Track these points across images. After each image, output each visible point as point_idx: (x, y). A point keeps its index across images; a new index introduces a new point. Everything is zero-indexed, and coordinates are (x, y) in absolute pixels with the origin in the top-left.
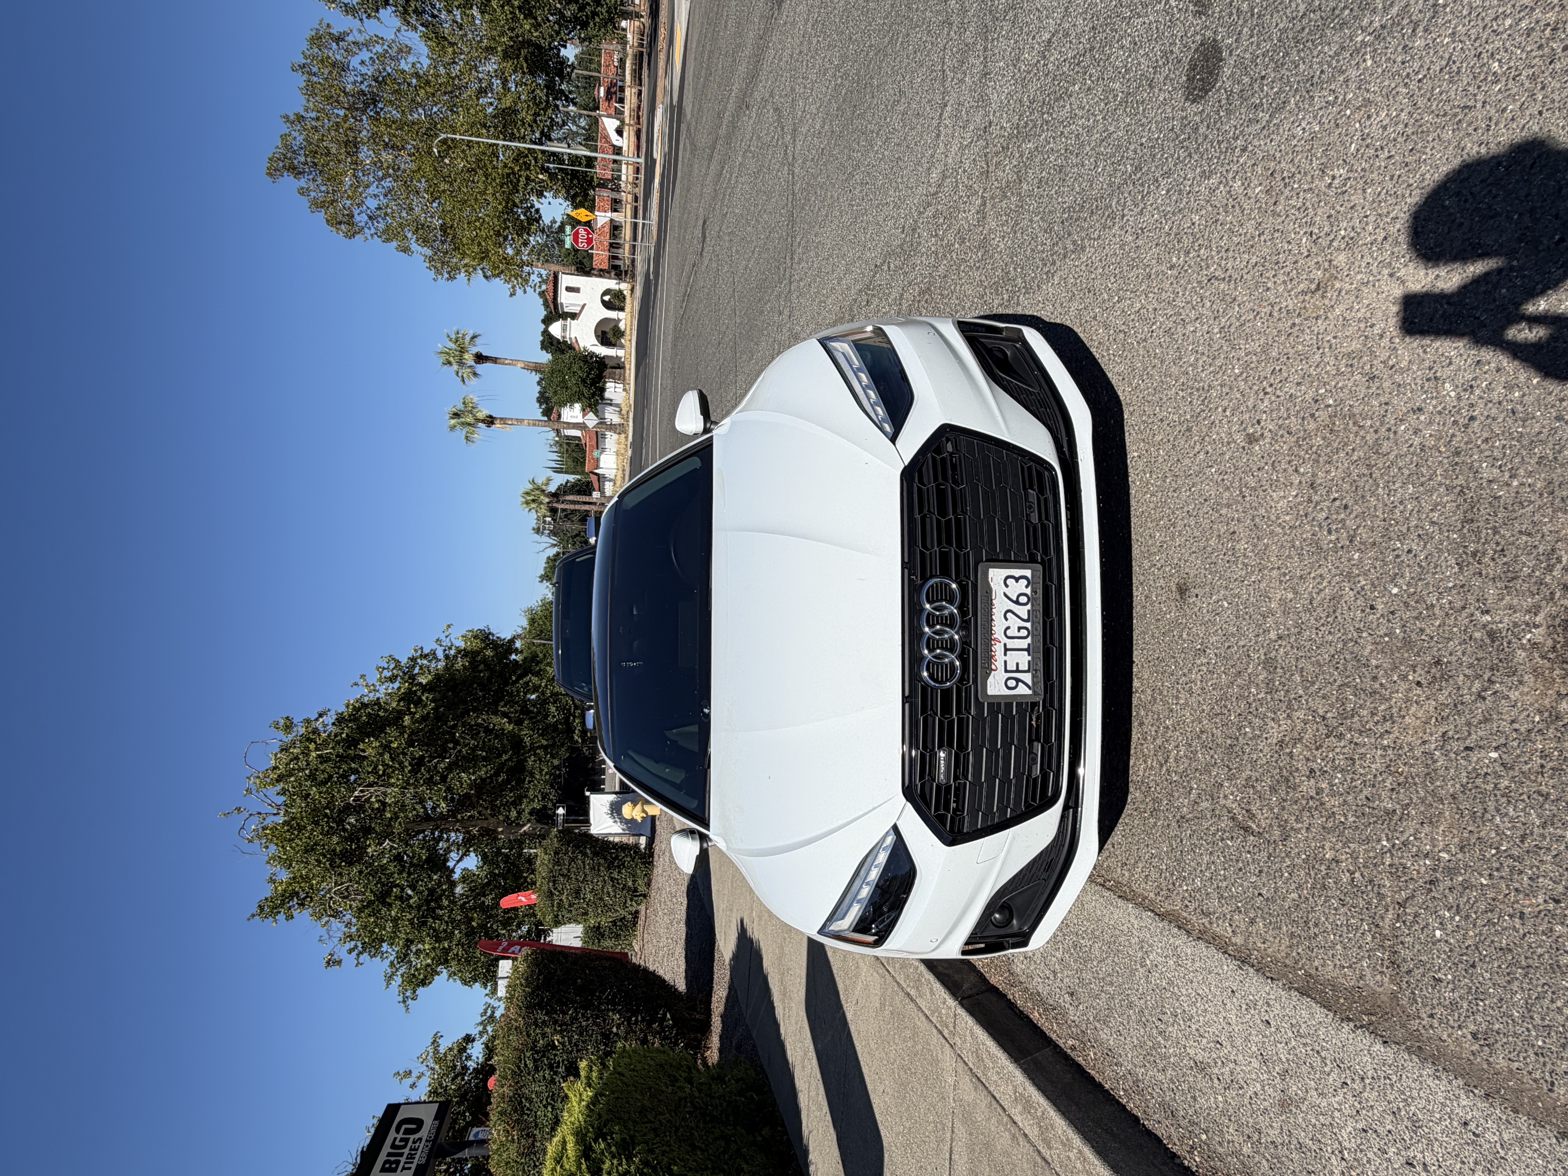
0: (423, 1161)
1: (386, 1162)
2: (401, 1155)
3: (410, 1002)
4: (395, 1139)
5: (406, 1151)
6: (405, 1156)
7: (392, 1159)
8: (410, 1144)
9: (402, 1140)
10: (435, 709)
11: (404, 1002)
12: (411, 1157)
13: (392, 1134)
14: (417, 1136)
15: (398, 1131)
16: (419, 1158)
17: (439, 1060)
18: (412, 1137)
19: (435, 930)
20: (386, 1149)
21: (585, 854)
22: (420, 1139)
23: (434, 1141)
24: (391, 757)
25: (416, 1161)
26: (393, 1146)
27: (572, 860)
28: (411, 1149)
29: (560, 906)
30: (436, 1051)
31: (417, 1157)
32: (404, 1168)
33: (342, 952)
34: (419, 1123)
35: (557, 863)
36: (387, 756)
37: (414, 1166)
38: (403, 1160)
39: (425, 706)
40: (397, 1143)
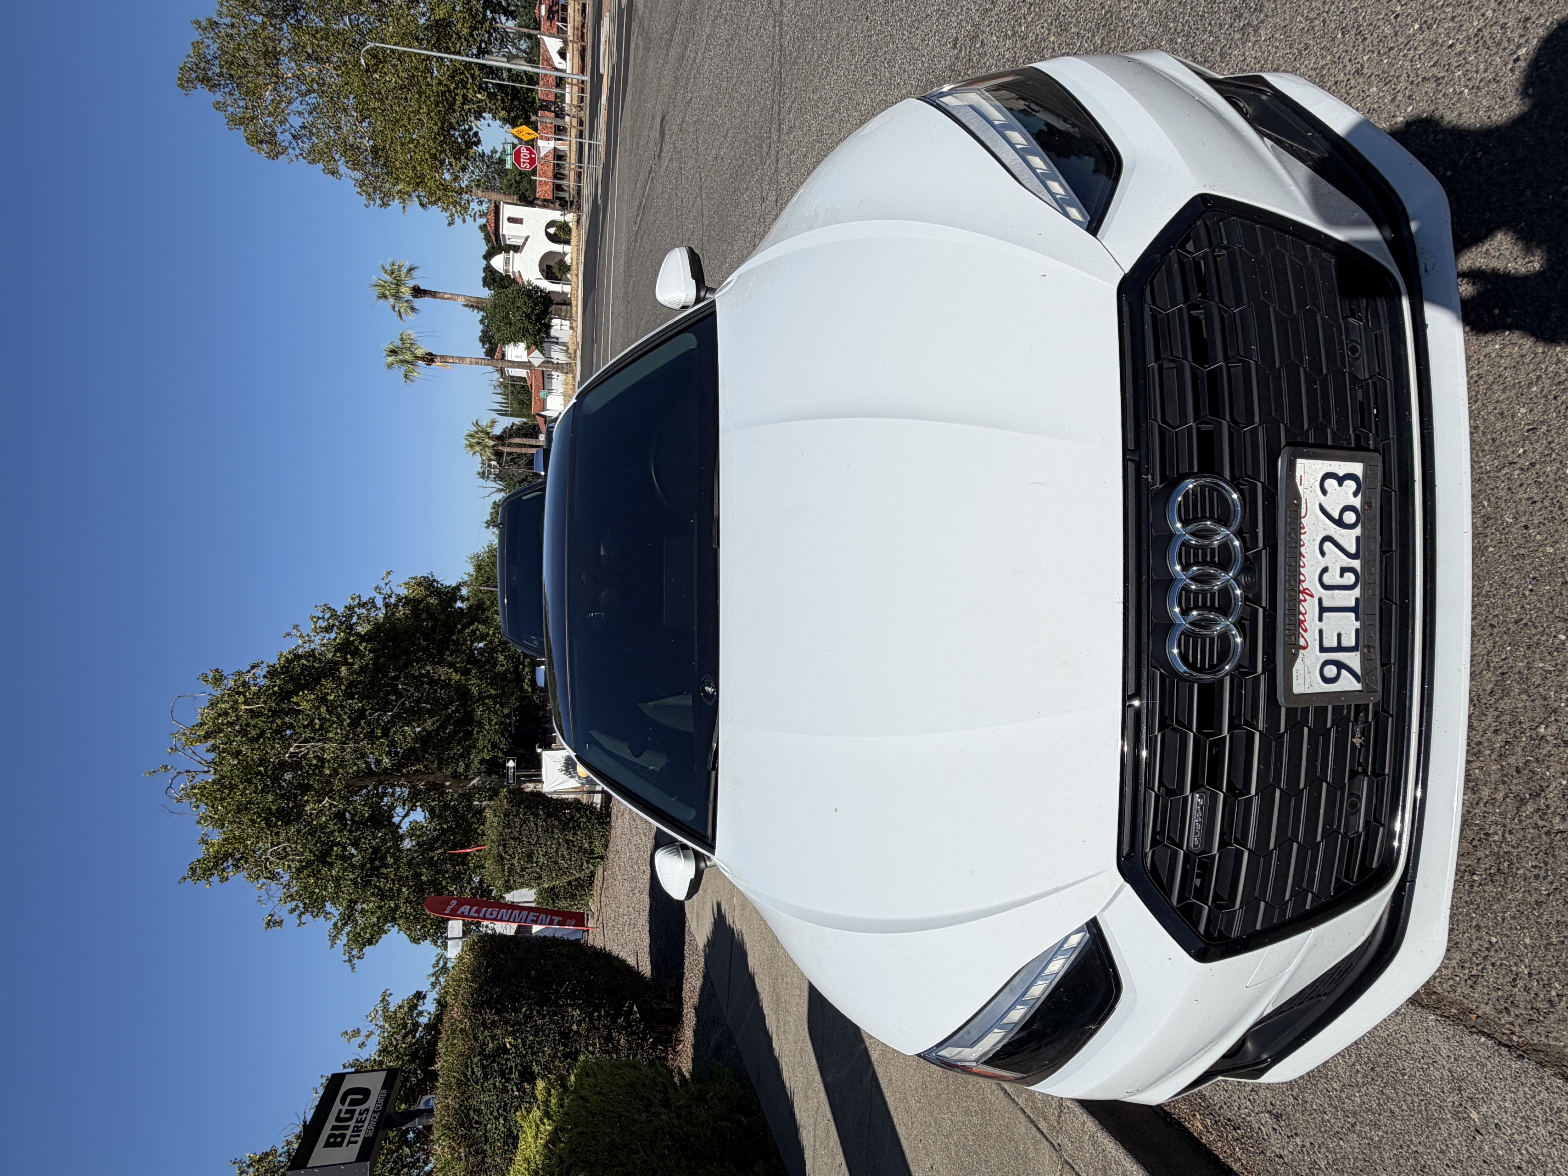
0: (371, 1134)
1: (330, 1136)
2: (347, 1128)
3: (356, 961)
4: (340, 1111)
5: (352, 1124)
6: (351, 1129)
7: (337, 1132)
8: (356, 1115)
9: (347, 1112)
10: (376, 659)
11: (350, 961)
12: (357, 1129)
13: (337, 1106)
14: (363, 1107)
15: (343, 1102)
16: (366, 1130)
17: (388, 1018)
18: (358, 1108)
19: (380, 889)
20: (331, 1122)
21: (537, 816)
22: (367, 1110)
23: (382, 1112)
24: (328, 710)
25: (362, 1134)
26: (338, 1119)
27: (524, 822)
28: (357, 1122)
29: (511, 870)
30: (385, 1009)
31: (364, 1129)
32: (350, 1142)
33: (283, 911)
34: (366, 1093)
35: (508, 826)
36: (323, 709)
37: (360, 1140)
38: (349, 1133)
39: (362, 657)
40: (342, 1115)
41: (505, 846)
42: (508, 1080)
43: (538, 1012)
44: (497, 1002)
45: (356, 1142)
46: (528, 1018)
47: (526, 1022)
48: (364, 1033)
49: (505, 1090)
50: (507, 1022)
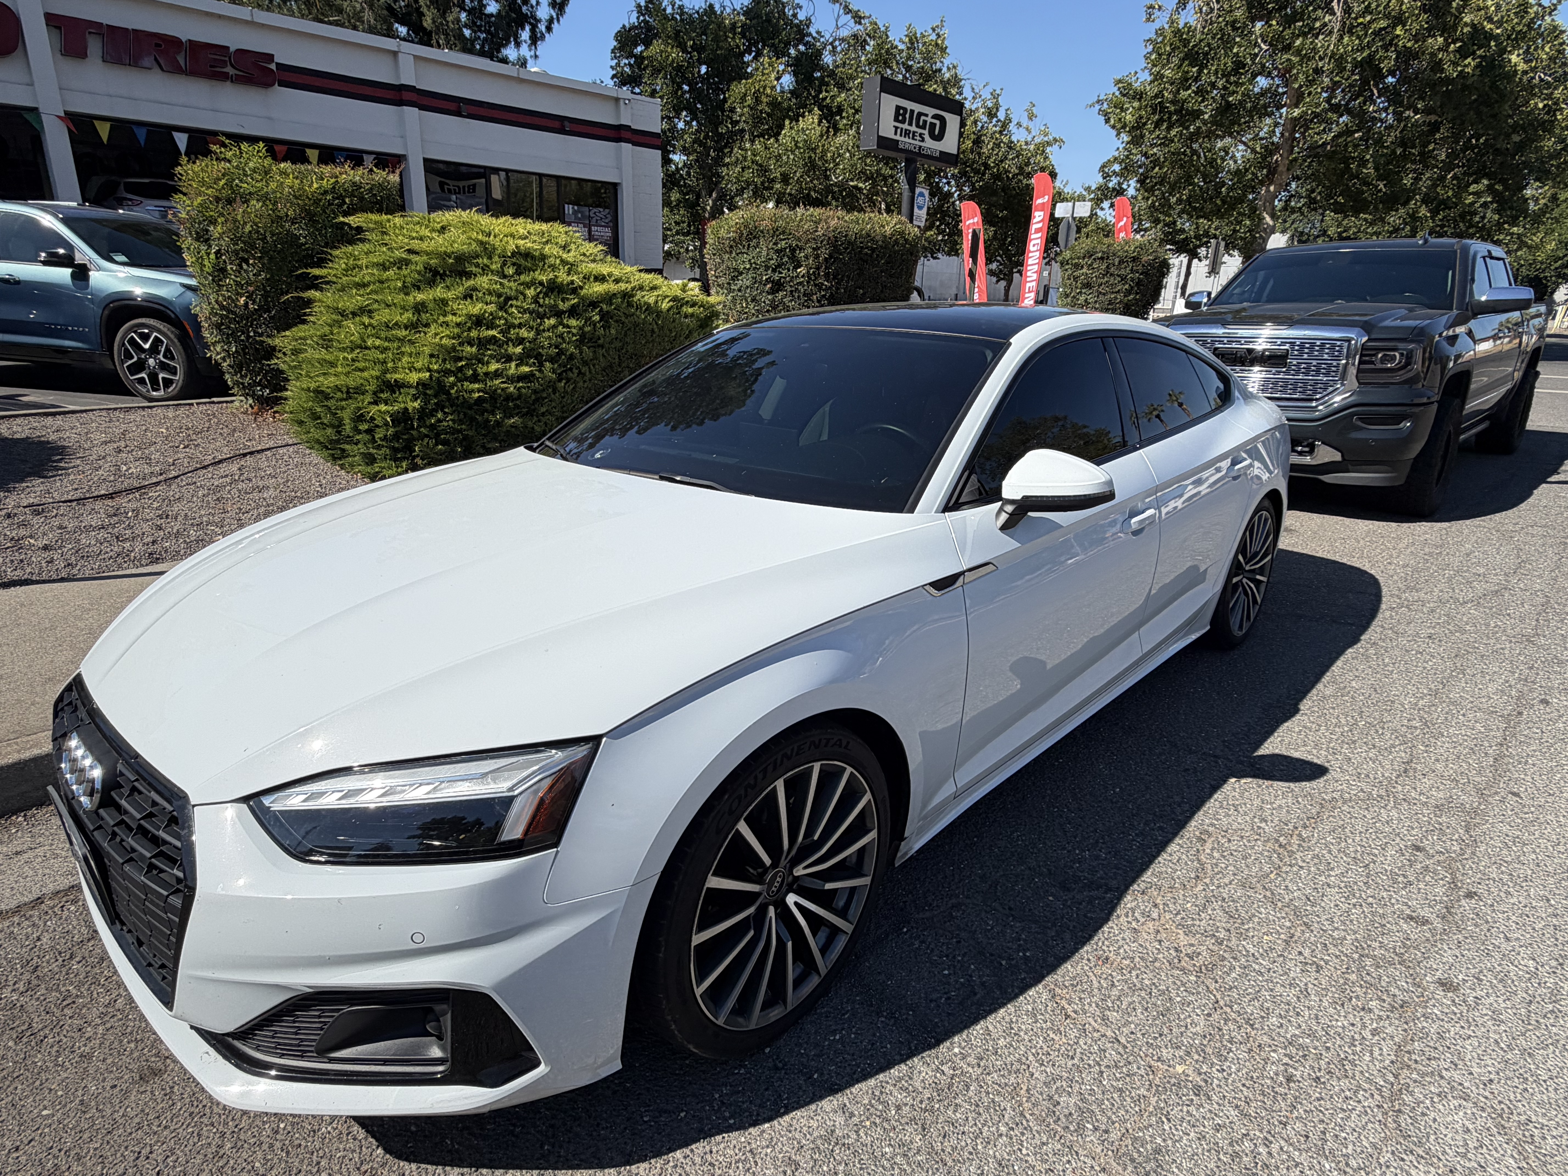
0: (901, 146)
1: (905, 110)
2: (910, 124)
3: (1097, 107)
4: (927, 115)
5: (913, 128)
6: (909, 128)
7: (907, 116)
8: (920, 131)
9: (925, 122)
11: (1098, 101)
12: (907, 133)
13: (931, 111)
14: (927, 137)
15: (935, 117)
16: (905, 142)
18: (926, 132)
19: (1145, 124)
20: (917, 108)
21: (1128, 292)
22: (923, 140)
23: (919, 154)
24: (1381, 29)
25: (902, 139)
26: (920, 114)
27: (1123, 279)
28: (914, 132)
29: (1077, 266)
30: (1049, 144)
31: (907, 140)
32: (896, 128)
33: (1162, 20)
34: (939, 137)
35: (1121, 262)
36: (1383, 24)
37: (898, 137)
38: (905, 126)
39: (1455, 64)
40: (923, 118)
41: (1102, 258)
42: (774, 271)
43: (824, 296)
44: (836, 259)
45: (896, 134)
46: (819, 287)
47: (816, 285)
48: (1031, 125)
49: (767, 268)
50: (818, 268)
